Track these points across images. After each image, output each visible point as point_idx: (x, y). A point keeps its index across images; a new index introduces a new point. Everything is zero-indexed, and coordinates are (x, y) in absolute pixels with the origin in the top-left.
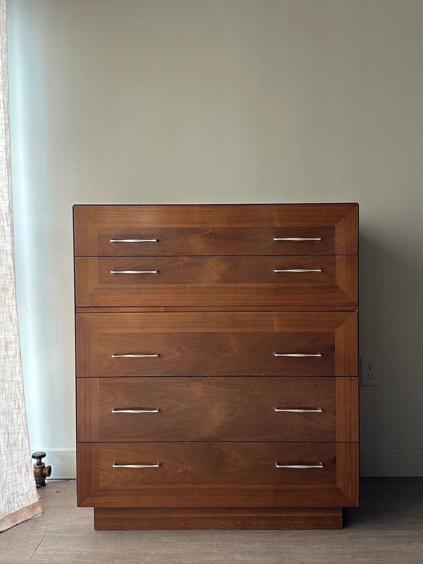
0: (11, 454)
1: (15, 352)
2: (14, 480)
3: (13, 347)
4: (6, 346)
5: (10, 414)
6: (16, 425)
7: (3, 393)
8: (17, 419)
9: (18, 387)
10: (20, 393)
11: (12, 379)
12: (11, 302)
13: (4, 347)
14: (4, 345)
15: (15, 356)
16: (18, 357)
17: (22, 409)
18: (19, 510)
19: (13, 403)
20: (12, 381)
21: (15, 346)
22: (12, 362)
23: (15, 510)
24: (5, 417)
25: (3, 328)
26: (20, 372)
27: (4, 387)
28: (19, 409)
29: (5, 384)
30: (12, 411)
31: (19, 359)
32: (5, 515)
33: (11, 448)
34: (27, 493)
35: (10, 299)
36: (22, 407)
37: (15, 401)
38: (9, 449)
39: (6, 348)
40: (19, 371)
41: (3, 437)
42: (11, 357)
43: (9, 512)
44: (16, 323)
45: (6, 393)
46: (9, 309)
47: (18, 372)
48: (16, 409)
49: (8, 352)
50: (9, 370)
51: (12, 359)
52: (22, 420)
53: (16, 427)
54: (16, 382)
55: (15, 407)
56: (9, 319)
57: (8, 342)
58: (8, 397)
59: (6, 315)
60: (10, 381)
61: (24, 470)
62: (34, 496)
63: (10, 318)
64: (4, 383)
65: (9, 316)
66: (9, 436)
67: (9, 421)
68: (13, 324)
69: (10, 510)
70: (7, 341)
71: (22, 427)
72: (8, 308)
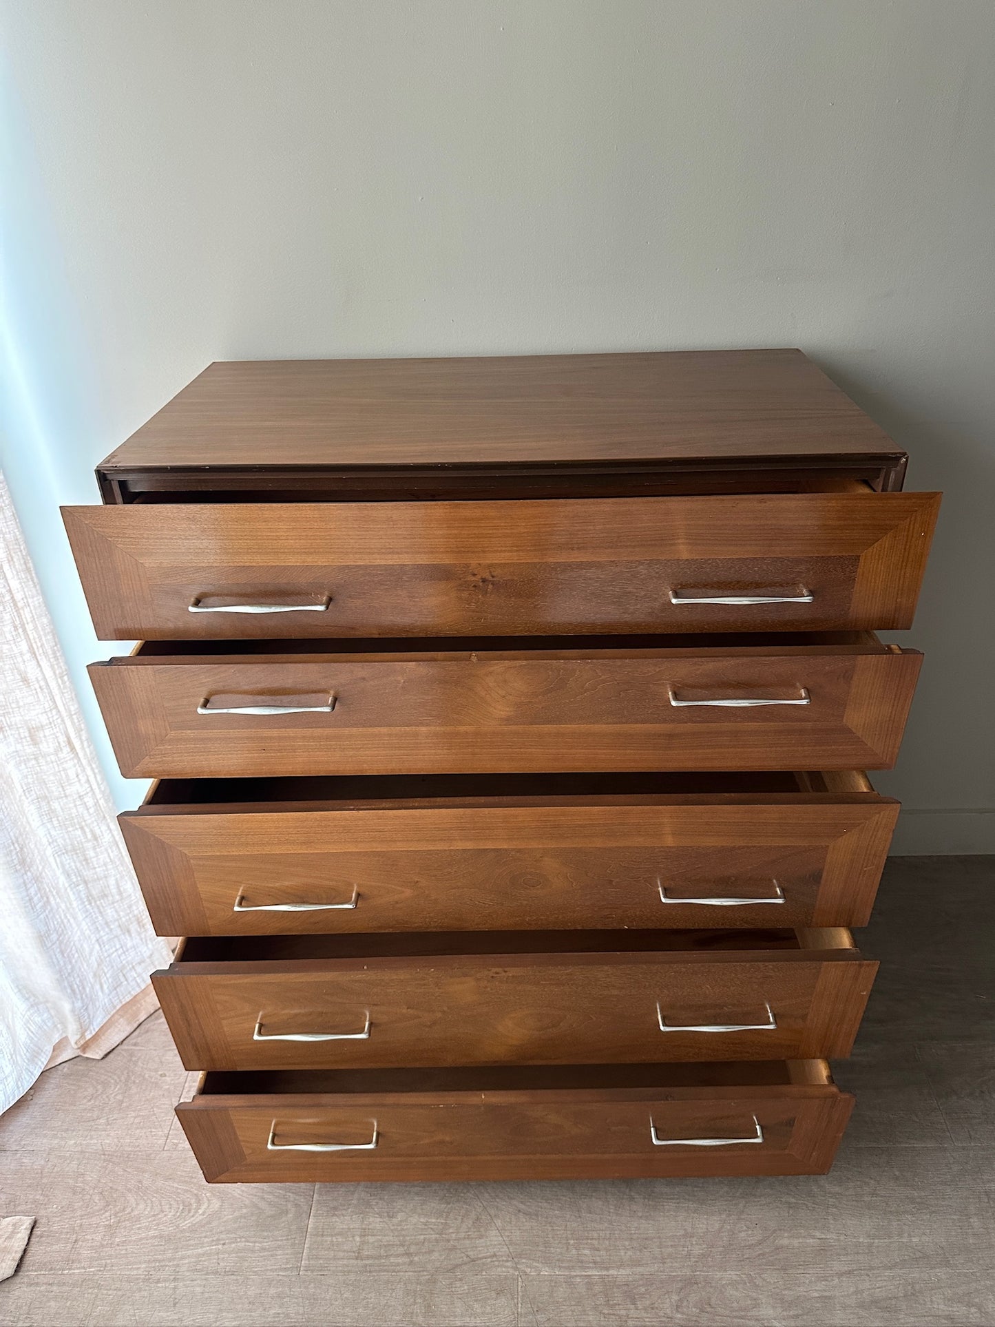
0: (101, 913)
1: (57, 744)
2: (118, 947)
3: (49, 736)
4: (31, 736)
5: (78, 851)
6: (96, 866)
7: (53, 819)
8: (97, 856)
9: (82, 804)
10: (88, 812)
11: (65, 794)
12: (14, 648)
13: (28, 739)
14: (27, 734)
15: (59, 749)
16: (67, 749)
17: (102, 837)
18: (139, 991)
19: (79, 832)
20: (66, 796)
21: (52, 732)
22: (55, 764)
23: (132, 995)
24: (71, 857)
25: (13, 702)
26: (77, 776)
27: (51, 809)
28: (96, 839)
29: (51, 803)
30: (81, 846)
31: (68, 753)
32: (115, 1011)
33: (98, 902)
34: (151, 955)
35: (12, 642)
36: (101, 834)
37: (82, 828)
38: (93, 904)
39: (32, 740)
40: (75, 776)
41: (74, 890)
42: (49, 755)
43: (121, 1002)
44: (40, 687)
45: (60, 818)
46: (14, 663)
47: (74, 779)
48: (88, 841)
49: (41, 747)
50: (52, 778)
51: (53, 758)
52: (106, 855)
53: (98, 870)
54: (75, 796)
55: (87, 837)
56: (21, 683)
57: (33, 728)
58: (65, 824)
59: (12, 677)
60: (62, 797)
61: (134, 927)
62: (164, 958)
63: (23, 681)
64: (48, 802)
65: (19, 677)
66: (89, 886)
67: (81, 862)
68: (34, 692)
69: (121, 998)
70: (31, 727)
71: (110, 867)
72: (12, 662)
